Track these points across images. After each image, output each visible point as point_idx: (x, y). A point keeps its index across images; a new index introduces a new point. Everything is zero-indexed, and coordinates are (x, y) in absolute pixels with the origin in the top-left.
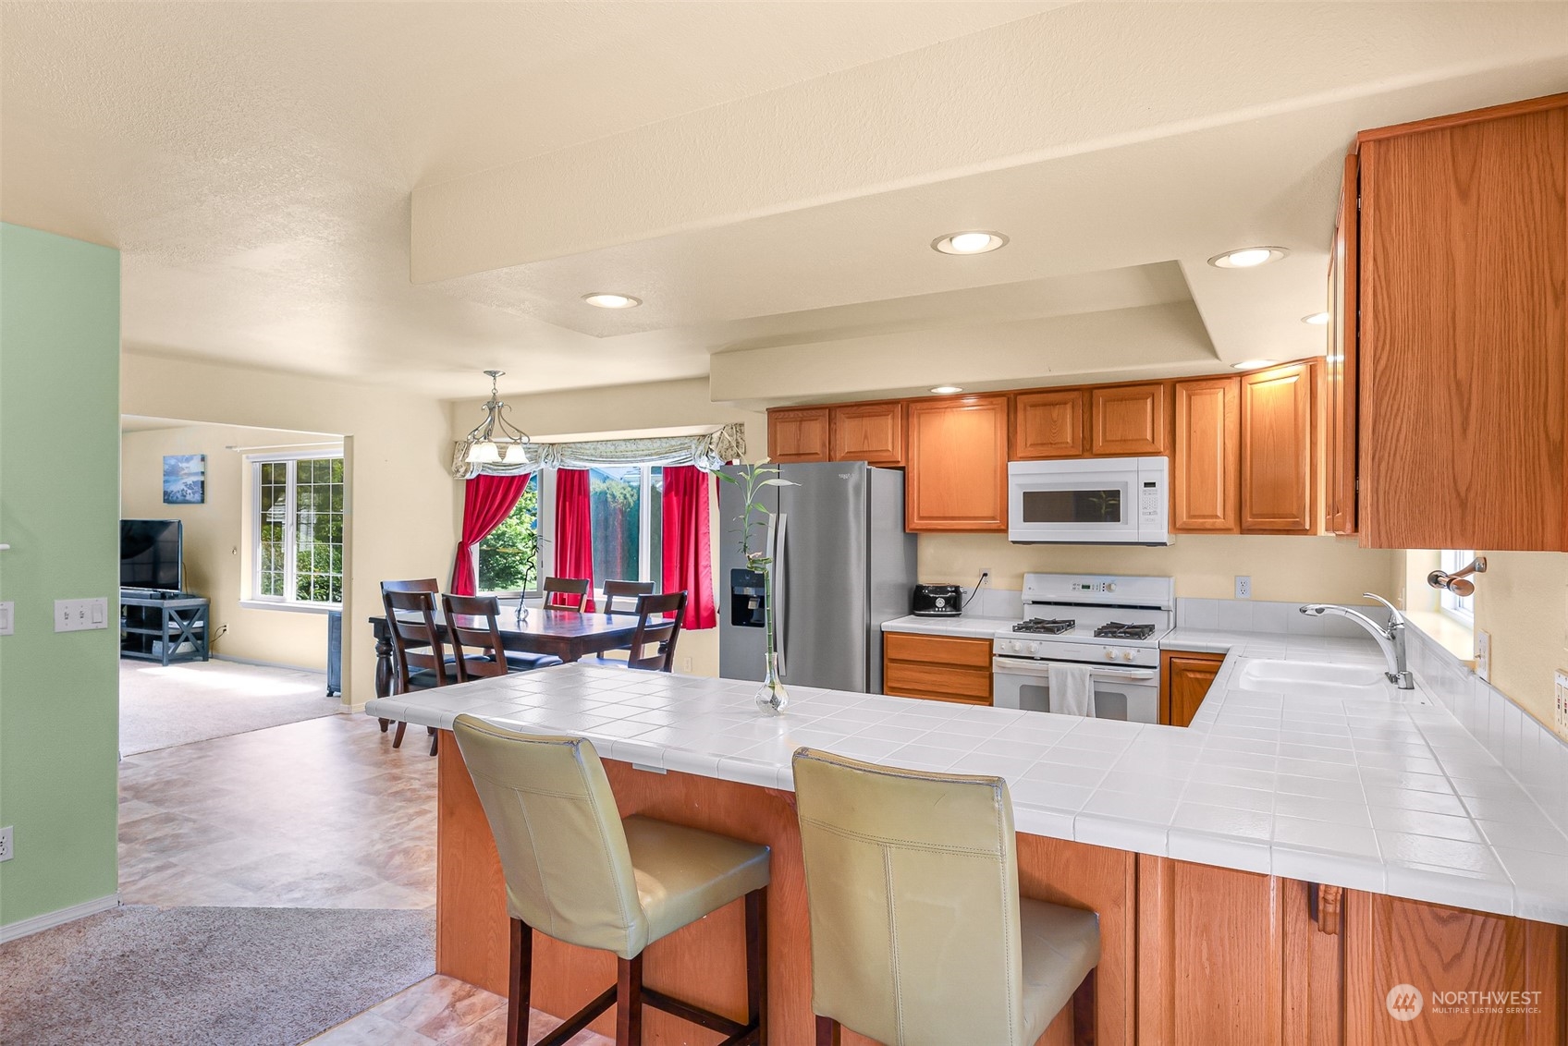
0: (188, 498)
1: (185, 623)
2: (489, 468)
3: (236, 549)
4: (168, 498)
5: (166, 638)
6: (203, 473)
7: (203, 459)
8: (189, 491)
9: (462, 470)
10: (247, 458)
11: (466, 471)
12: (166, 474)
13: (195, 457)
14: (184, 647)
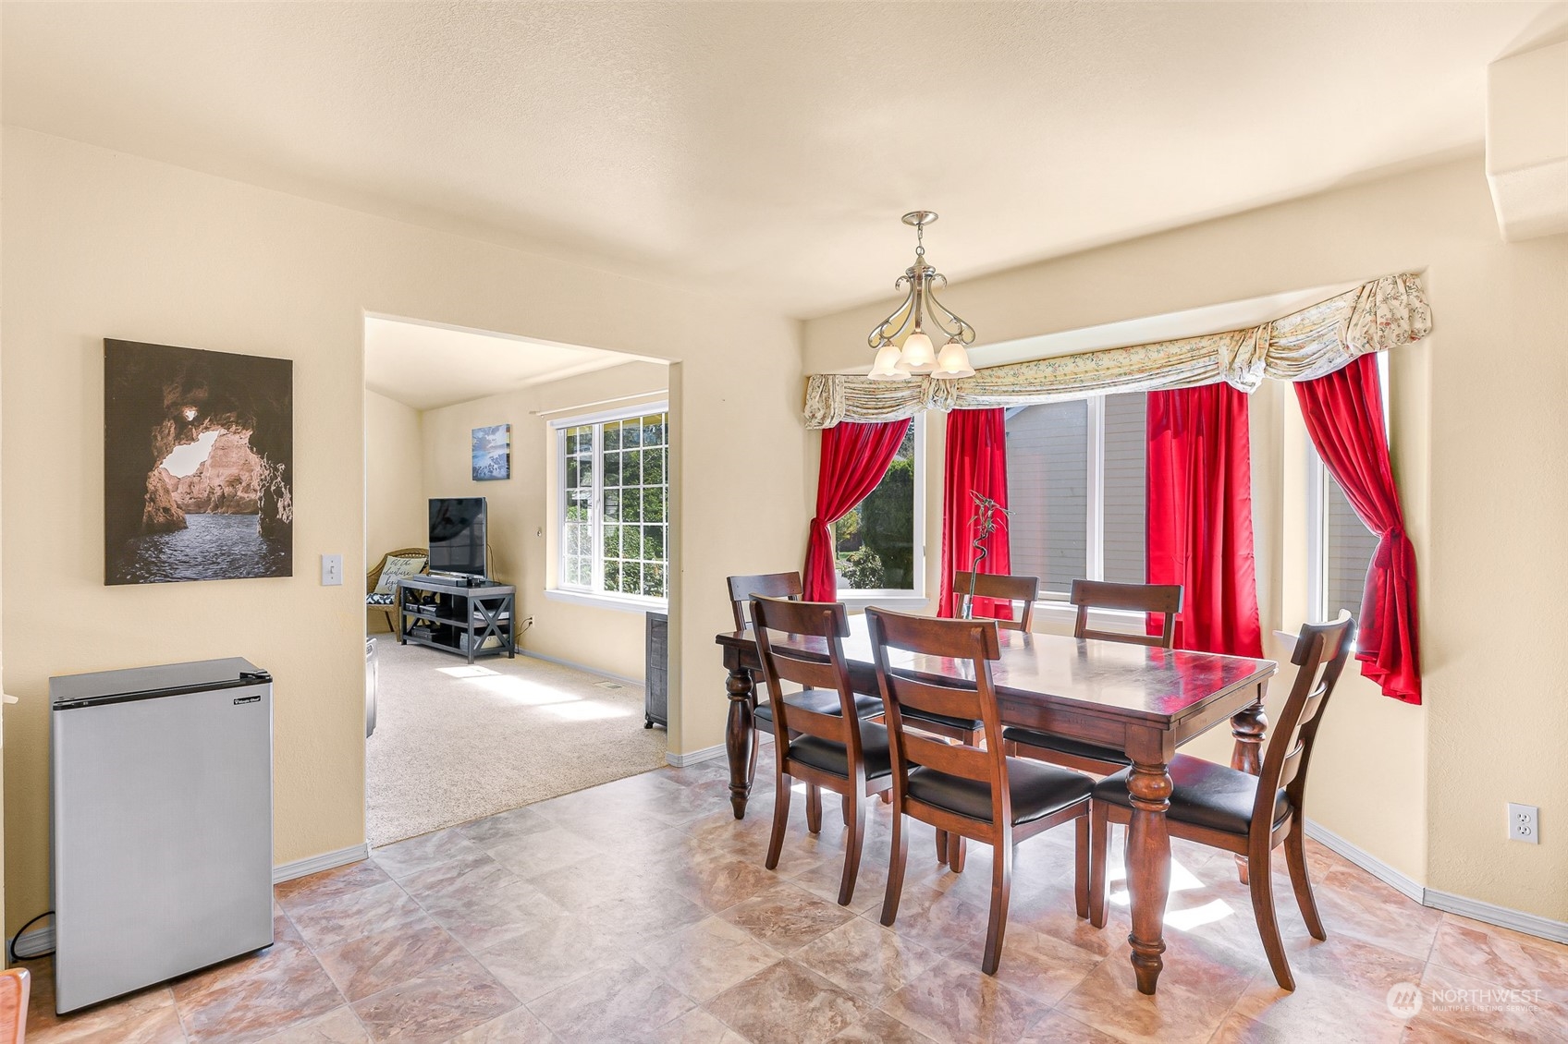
0: (495, 473)
1: (491, 615)
2: (854, 412)
3: (541, 531)
4: (478, 476)
5: (471, 631)
6: (508, 445)
7: (508, 429)
8: (496, 466)
9: (819, 415)
10: (552, 424)
11: (824, 417)
12: (475, 448)
13: (501, 429)
14: (490, 642)
